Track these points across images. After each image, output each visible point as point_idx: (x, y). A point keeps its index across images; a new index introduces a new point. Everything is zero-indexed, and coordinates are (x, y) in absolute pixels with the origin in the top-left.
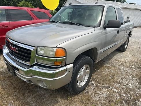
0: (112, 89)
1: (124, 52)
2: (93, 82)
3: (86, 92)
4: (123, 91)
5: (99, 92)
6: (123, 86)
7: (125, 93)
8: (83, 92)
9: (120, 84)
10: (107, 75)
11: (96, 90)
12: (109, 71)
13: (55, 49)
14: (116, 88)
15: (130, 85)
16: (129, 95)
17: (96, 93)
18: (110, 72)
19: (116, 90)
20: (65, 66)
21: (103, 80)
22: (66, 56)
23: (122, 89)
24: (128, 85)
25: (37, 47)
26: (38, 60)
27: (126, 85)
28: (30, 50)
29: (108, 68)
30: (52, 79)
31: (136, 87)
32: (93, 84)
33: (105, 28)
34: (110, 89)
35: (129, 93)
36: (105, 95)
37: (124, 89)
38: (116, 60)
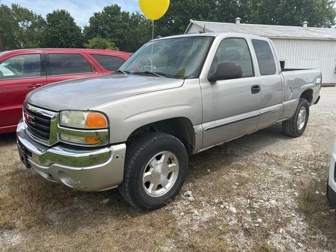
0: (227, 207)
1: (295, 139)
2: (190, 193)
3: (167, 210)
4: (249, 212)
5: (196, 212)
6: (256, 202)
7: (254, 216)
8: (162, 209)
9: (251, 198)
10: (229, 183)
11: (190, 207)
12: (238, 174)
14: (237, 206)
15: (273, 202)
16: (260, 220)
17: (188, 212)
18: (240, 176)
19: (234, 210)
20: (109, 146)
21: (216, 190)
22: (109, 128)
23: (251, 208)
24: (268, 201)
25: (60, 112)
26: (62, 136)
27: (262, 201)
28: (49, 118)
29: (239, 169)
31: (286, 205)
32: (189, 196)
34: (222, 206)
35: (262, 216)
36: (206, 216)
37: (254, 208)
38: (267, 154)
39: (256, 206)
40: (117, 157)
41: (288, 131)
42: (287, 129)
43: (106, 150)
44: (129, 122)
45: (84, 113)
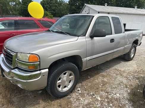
0: (96, 97)
1: (129, 62)
2: (79, 89)
3: (68, 98)
4: (106, 100)
5: (82, 99)
6: (110, 95)
7: (108, 102)
8: (66, 97)
9: (107, 93)
10: (98, 84)
11: (79, 96)
12: (103, 79)
13: (29, 55)
14: (101, 97)
15: (118, 95)
16: (111, 105)
17: (78, 99)
18: (103, 81)
19: (99, 99)
20: (40, 70)
21: (91, 88)
22: (40, 62)
23: (107, 98)
24: (115, 94)
25: (17, 53)
27: (113, 94)
29: (103, 77)
30: (25, 81)
31: (124, 97)
32: (79, 91)
33: (92, 37)
34: (94, 97)
35: (112, 102)
36: (86, 102)
37: (109, 98)
38: (116, 69)
39: (110, 97)
40: (44, 76)
41: (126, 58)
42: (126, 57)
43: (38, 72)
44: (50, 58)
45: (28, 54)
